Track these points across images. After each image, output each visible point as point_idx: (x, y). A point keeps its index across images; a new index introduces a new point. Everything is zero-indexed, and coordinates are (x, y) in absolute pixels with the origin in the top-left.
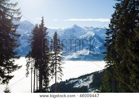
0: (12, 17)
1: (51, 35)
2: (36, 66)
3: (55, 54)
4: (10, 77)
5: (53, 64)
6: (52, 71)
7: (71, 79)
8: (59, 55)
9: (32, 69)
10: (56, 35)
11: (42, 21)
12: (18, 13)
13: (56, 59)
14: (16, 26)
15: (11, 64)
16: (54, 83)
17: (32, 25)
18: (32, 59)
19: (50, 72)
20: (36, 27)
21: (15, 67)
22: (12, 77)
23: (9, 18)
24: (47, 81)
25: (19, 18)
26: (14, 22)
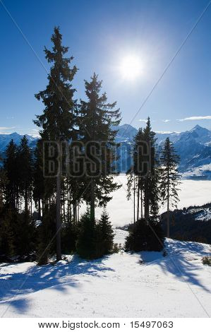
0: (109, 121)
1: (160, 143)
2: (140, 185)
3: (167, 169)
4: (109, 199)
5: (164, 185)
6: (163, 194)
7: (191, 208)
8: (173, 171)
9: (134, 189)
10: (168, 141)
11: (148, 123)
12: (117, 114)
13: (169, 178)
14: (115, 132)
15: (109, 182)
16: (166, 210)
17: (134, 129)
18: (134, 176)
19: (159, 195)
20: (140, 132)
21: (114, 187)
22: (111, 198)
23: (106, 123)
24: (155, 208)
25: (118, 122)
26: (112, 128)
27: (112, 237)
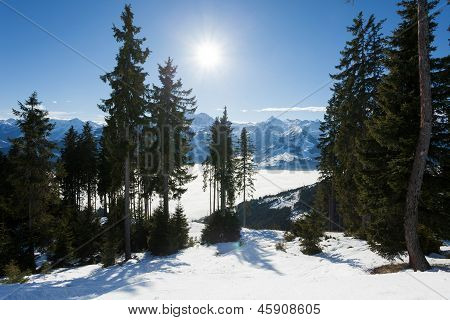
0: (184, 109)
1: (237, 134)
2: (216, 177)
3: (243, 159)
4: (183, 191)
5: (240, 175)
6: (239, 184)
7: (266, 197)
8: (249, 161)
9: (210, 180)
10: (244, 132)
11: (225, 113)
12: (192, 101)
13: (245, 168)
14: (190, 121)
15: (184, 172)
16: (242, 200)
17: (210, 118)
18: (210, 167)
19: (236, 185)
20: (217, 122)
21: (188, 178)
22: (185, 190)
23: (181, 110)
24: (232, 197)
25: (194, 110)
26: (187, 116)
27: (187, 231)
